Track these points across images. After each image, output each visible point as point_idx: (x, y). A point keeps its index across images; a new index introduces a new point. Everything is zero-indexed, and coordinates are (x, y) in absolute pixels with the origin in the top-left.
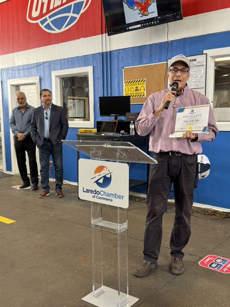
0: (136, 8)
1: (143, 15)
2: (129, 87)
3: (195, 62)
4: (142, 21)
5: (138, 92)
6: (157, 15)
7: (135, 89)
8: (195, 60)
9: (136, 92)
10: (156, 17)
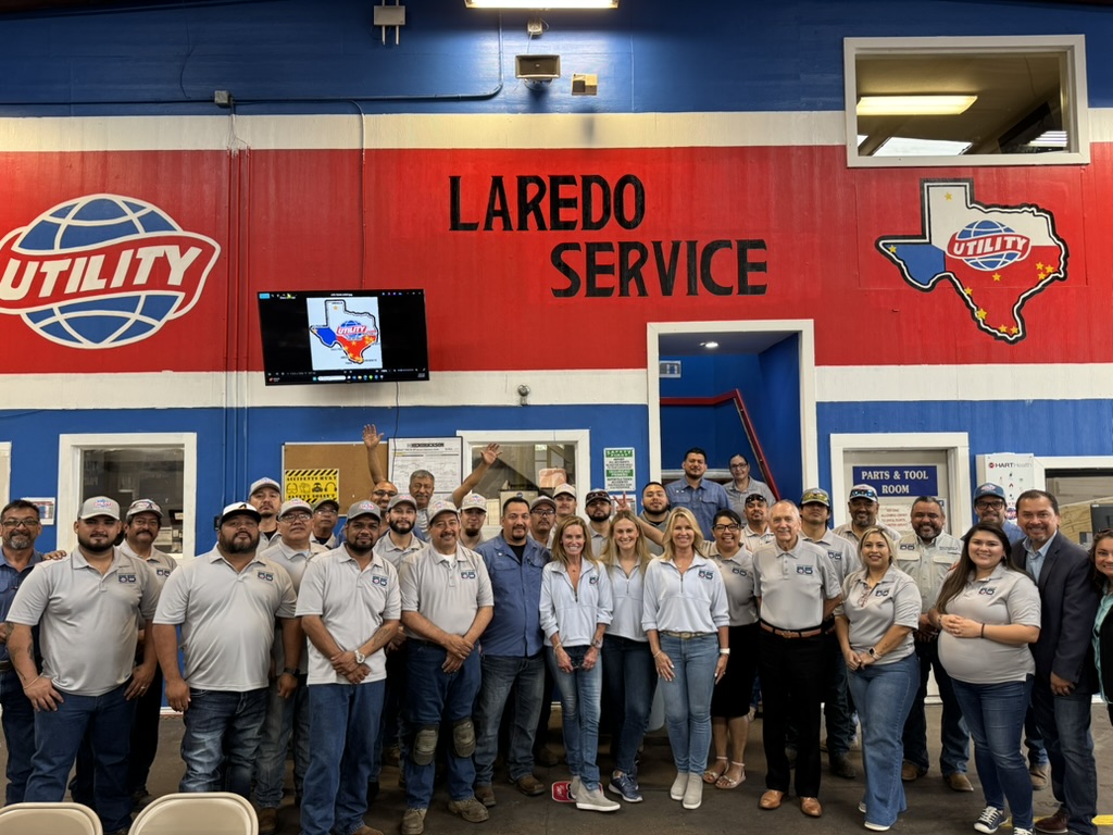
0: (337, 346)
1: (352, 361)
2: (299, 483)
3: (441, 449)
4: (348, 371)
5: (319, 493)
6: (381, 367)
7: (312, 487)
8: (442, 445)
9: (315, 493)
10: (379, 370)
